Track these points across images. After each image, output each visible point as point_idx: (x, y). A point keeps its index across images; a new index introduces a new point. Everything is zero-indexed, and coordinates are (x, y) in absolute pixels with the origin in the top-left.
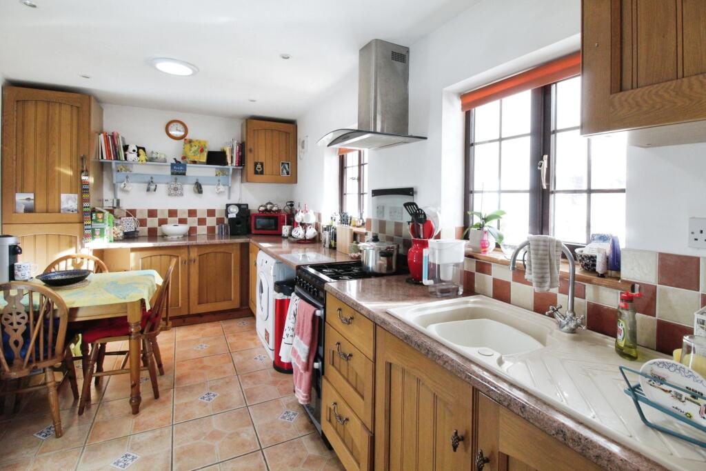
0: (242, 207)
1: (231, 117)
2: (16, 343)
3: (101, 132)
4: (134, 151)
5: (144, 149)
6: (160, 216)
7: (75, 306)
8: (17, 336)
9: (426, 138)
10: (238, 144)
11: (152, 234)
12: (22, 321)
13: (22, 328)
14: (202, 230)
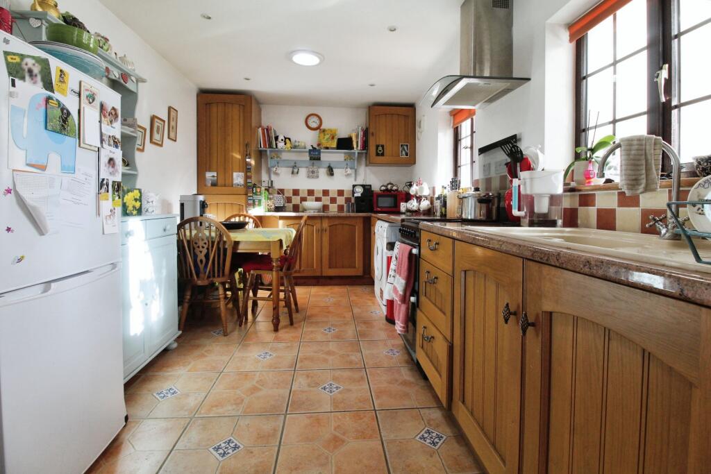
0: (366, 187)
1: (357, 107)
2: (201, 261)
3: (260, 126)
4: (282, 140)
5: (289, 139)
6: (302, 195)
7: (237, 240)
8: (201, 256)
9: (529, 79)
10: (362, 130)
11: (296, 208)
12: (204, 245)
13: (205, 251)
14: (333, 209)
